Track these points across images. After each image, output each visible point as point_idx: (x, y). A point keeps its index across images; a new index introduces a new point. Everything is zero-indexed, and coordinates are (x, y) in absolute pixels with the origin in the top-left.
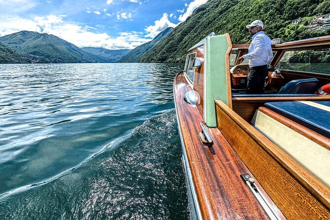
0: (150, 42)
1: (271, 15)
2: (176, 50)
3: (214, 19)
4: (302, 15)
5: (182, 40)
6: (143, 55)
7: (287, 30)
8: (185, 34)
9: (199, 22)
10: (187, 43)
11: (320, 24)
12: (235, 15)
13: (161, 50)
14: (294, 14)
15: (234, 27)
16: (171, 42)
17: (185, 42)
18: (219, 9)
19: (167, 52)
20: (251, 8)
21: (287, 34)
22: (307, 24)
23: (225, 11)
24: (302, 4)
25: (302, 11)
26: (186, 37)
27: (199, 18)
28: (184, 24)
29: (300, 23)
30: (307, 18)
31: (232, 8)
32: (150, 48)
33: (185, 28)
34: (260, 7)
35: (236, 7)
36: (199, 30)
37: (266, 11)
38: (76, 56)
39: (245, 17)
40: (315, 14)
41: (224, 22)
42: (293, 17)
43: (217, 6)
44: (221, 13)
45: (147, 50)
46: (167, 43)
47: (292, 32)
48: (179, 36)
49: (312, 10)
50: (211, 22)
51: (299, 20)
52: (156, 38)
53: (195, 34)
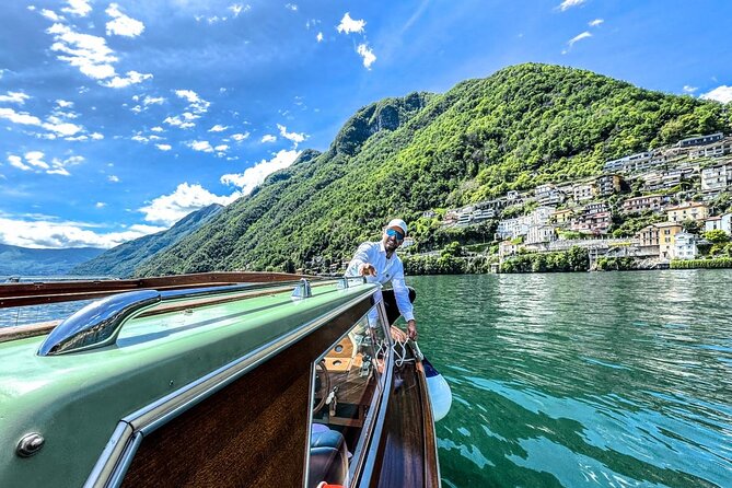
0: (163, 233)
1: (395, 201)
2: (230, 252)
3: (308, 197)
4: (434, 205)
5: (243, 232)
6: (141, 263)
7: (419, 225)
8: (250, 220)
9: (278, 200)
10: (256, 238)
11: (455, 220)
12: (343, 194)
13: (192, 252)
14: (424, 202)
15: (343, 214)
16: (218, 235)
17: (252, 237)
18: (314, 181)
19: (210, 256)
20: (366, 187)
21: (419, 231)
22: (440, 219)
23: (325, 184)
24: (431, 190)
25: (432, 200)
26: (253, 227)
27: (279, 192)
29: (433, 216)
30: (439, 211)
31: (337, 181)
32: (162, 245)
33: (250, 208)
34: (379, 187)
35: (344, 181)
36: (279, 215)
37: (388, 193)
39: (358, 200)
40: (448, 205)
41: (326, 204)
42: (424, 207)
43: (311, 175)
44: (318, 187)
45: (154, 251)
46: (209, 236)
47: (426, 229)
49: (444, 199)
50: (303, 201)
51: (431, 211)
52: (178, 224)
53: (273, 221)
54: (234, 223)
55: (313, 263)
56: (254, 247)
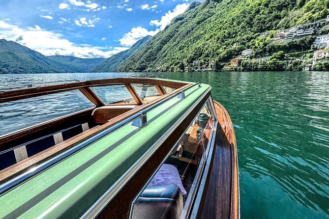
0: (128, 50)
1: (243, 28)
2: (155, 58)
3: (193, 29)
4: (269, 28)
5: (161, 49)
6: (120, 64)
7: (257, 42)
8: (164, 42)
9: (178, 31)
10: (166, 52)
11: (282, 37)
12: (212, 25)
13: (139, 59)
14: (262, 27)
15: (211, 37)
16: (150, 51)
17: (165, 51)
18: (196, 19)
19: (146, 61)
20: (225, 20)
21: (257, 45)
22: (272, 37)
23: (202, 21)
24: (268, 19)
25: (268, 25)
26: (165, 46)
27: (178, 27)
28: (163, 32)
29: (267, 36)
30: (272, 32)
31: (209, 19)
32: (127, 56)
33: (164, 37)
34: (233, 20)
35: (213, 18)
36: (178, 40)
37: (239, 23)
38: (41, 65)
39: (220, 29)
40: (278, 28)
41: (202, 32)
42: (262, 30)
43: (195, 16)
44: (198, 23)
45: (124, 59)
46: (146, 52)
47: (261, 44)
48: (158, 45)
49: (276, 24)
50: (190, 31)
51: (266, 33)
52: (133, 46)
53: (175, 43)
54: (156, 44)
55: (193, 64)
56: (165, 56)
